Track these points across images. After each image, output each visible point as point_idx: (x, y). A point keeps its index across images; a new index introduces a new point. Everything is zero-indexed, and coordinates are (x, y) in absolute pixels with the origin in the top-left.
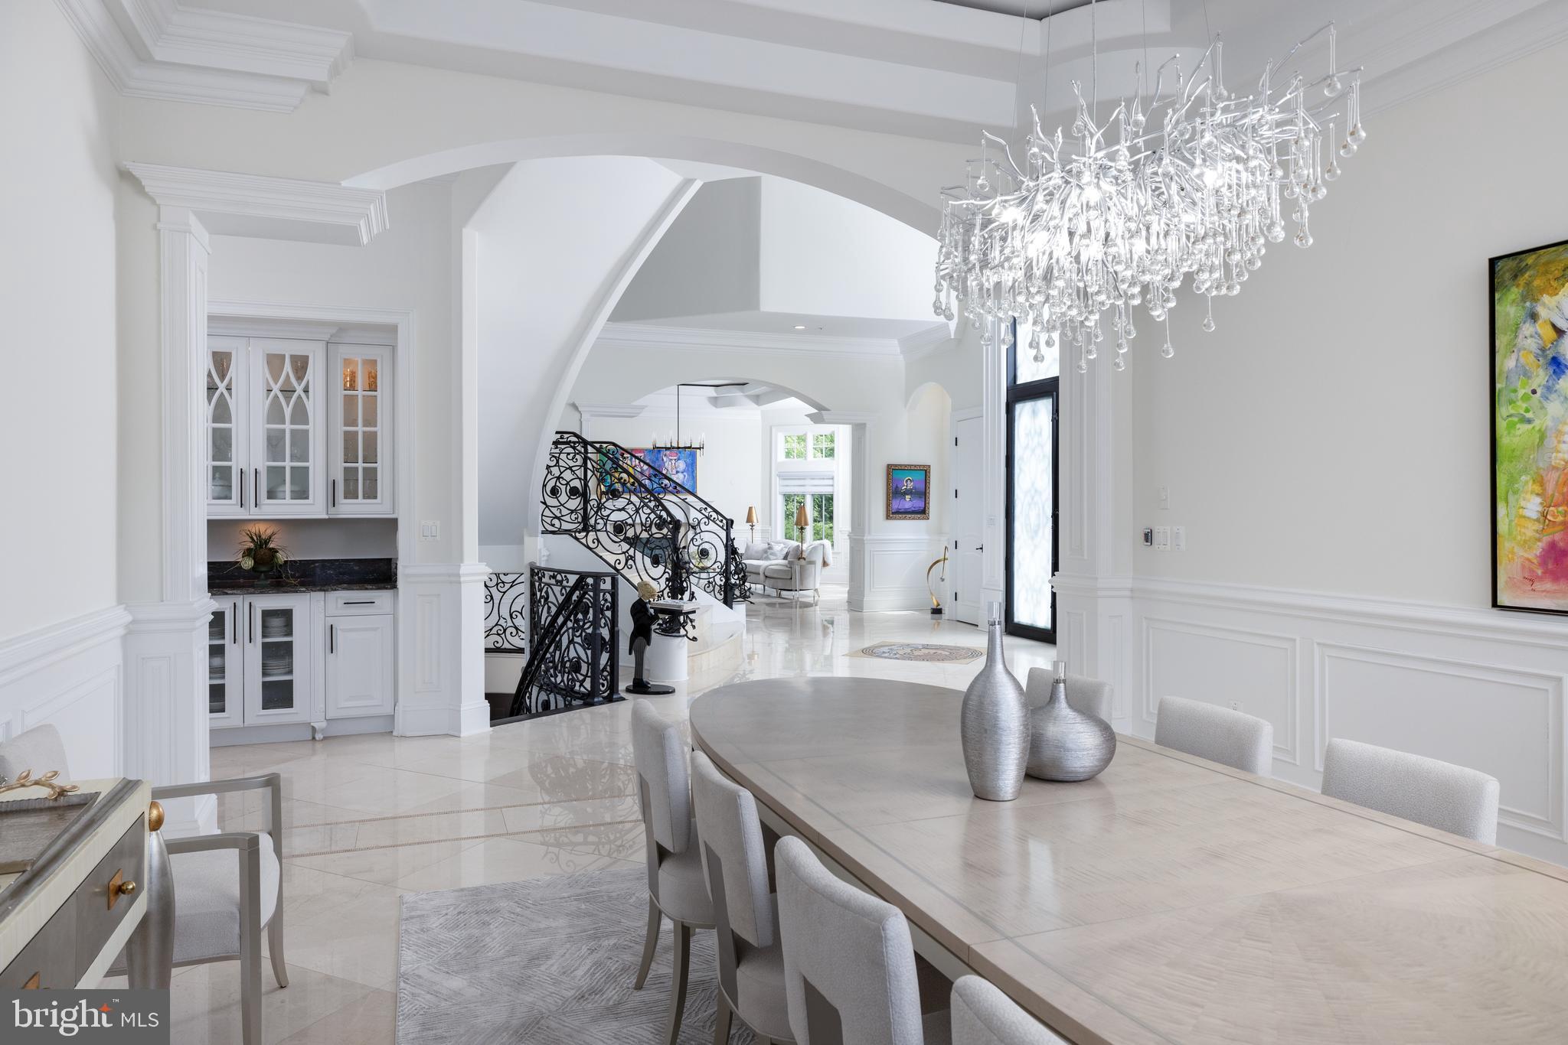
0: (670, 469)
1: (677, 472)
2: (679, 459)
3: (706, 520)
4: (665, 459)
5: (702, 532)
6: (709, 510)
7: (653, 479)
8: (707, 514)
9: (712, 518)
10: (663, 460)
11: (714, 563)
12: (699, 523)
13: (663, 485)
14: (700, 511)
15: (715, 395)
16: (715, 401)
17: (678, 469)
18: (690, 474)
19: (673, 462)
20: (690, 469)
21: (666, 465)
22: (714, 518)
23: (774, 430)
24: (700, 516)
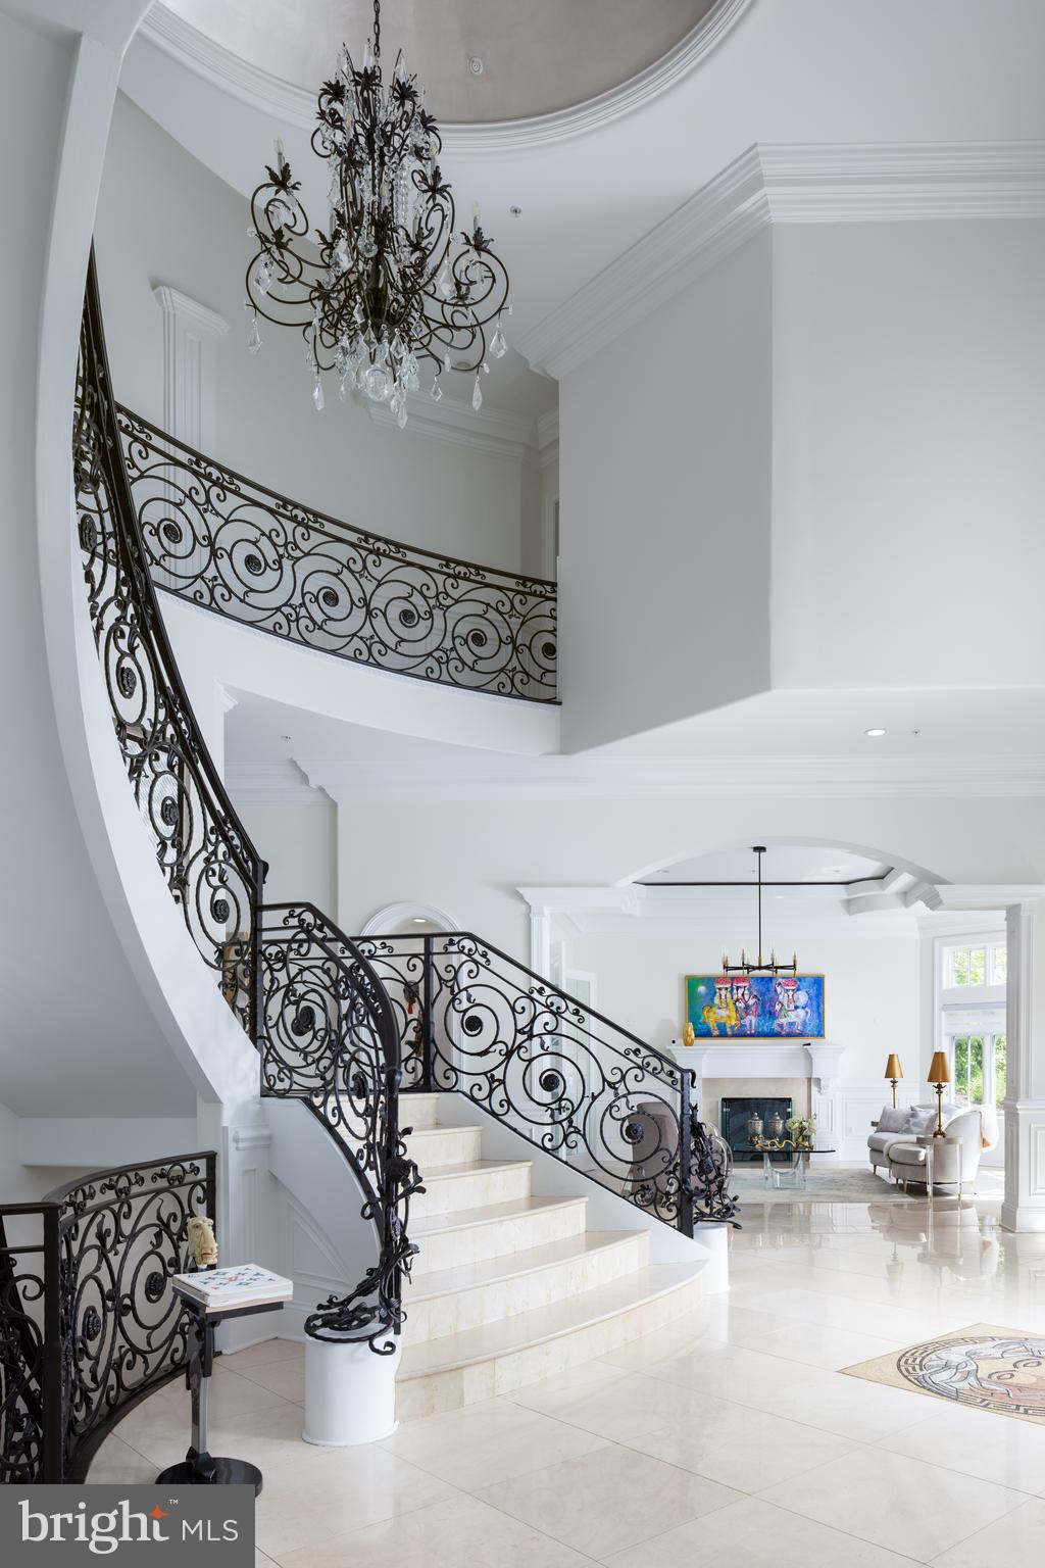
0: (785, 1003)
1: (796, 1007)
2: (798, 990)
3: (638, 1072)
4: (779, 989)
5: (629, 1093)
6: (644, 1052)
7: (535, 995)
8: (639, 1061)
9: (650, 1069)
10: (776, 991)
11: (655, 1152)
12: (623, 1078)
13: (554, 1008)
14: (625, 1055)
15: (845, 897)
16: (850, 905)
17: (798, 1004)
18: (815, 1009)
19: (791, 993)
20: (814, 1003)
21: (781, 997)
22: (655, 1069)
23: (937, 943)
24: (625, 1065)
